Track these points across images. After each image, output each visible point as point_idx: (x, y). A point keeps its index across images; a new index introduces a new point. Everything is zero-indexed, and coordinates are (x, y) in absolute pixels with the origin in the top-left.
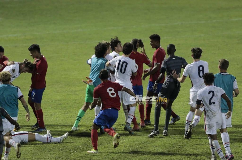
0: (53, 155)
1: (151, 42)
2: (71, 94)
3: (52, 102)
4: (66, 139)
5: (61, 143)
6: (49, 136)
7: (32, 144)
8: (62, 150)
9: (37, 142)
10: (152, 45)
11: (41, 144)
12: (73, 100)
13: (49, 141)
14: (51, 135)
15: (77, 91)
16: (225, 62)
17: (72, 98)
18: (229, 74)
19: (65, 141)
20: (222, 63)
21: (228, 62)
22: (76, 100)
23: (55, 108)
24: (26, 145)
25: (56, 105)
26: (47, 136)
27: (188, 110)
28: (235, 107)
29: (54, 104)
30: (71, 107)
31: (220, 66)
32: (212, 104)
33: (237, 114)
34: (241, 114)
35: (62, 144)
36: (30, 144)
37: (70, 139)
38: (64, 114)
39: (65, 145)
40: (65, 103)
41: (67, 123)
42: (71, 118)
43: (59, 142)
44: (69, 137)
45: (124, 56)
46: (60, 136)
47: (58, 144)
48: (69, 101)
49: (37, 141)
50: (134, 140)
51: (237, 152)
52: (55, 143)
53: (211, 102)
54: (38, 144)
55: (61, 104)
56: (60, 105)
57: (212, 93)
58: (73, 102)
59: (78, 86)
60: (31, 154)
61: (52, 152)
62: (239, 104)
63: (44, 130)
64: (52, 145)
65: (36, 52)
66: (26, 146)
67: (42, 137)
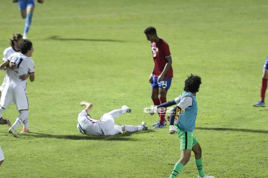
0: (149, 150)
8: (159, 143)
22: (176, 88)
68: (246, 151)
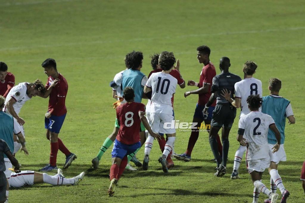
1: (199, 55)
2: (87, 123)
3: (64, 133)
4: (81, 180)
5: (75, 185)
6: (61, 176)
7: (38, 187)
8: (76, 194)
9: (45, 185)
10: (199, 60)
11: (50, 186)
12: (91, 131)
13: (60, 183)
14: (63, 176)
15: (95, 119)
16: (276, 82)
17: (89, 128)
18: (281, 97)
19: (81, 183)
20: (273, 83)
21: (280, 82)
22: (94, 131)
23: (68, 141)
24: (32, 187)
25: (68, 137)
26: (57, 176)
27: (235, 143)
28: (294, 139)
29: (66, 136)
30: (88, 140)
31: (270, 87)
32: (256, 134)
33: (297, 149)
34: (302, 148)
35: (76, 187)
36: (36, 187)
37: (87, 180)
38: (79, 149)
39: (80, 188)
40: (80, 135)
41: (83, 160)
42: (87, 153)
43: (73, 185)
44: (85, 178)
45: (163, 72)
46: (74, 176)
47: (72, 187)
48: (86, 132)
49: (45, 183)
50: (167, 181)
51: (296, 196)
52: (68, 185)
53: (256, 132)
54: (47, 186)
55: (76, 136)
56: (73, 137)
57: (257, 121)
58: (91, 133)
59: (97, 113)
60: (37, 199)
61: (65, 197)
62: (300, 136)
63: (54, 170)
64: (64, 187)
65: (52, 69)
66: (31, 189)
67: (51, 178)
68: (175, 200)
